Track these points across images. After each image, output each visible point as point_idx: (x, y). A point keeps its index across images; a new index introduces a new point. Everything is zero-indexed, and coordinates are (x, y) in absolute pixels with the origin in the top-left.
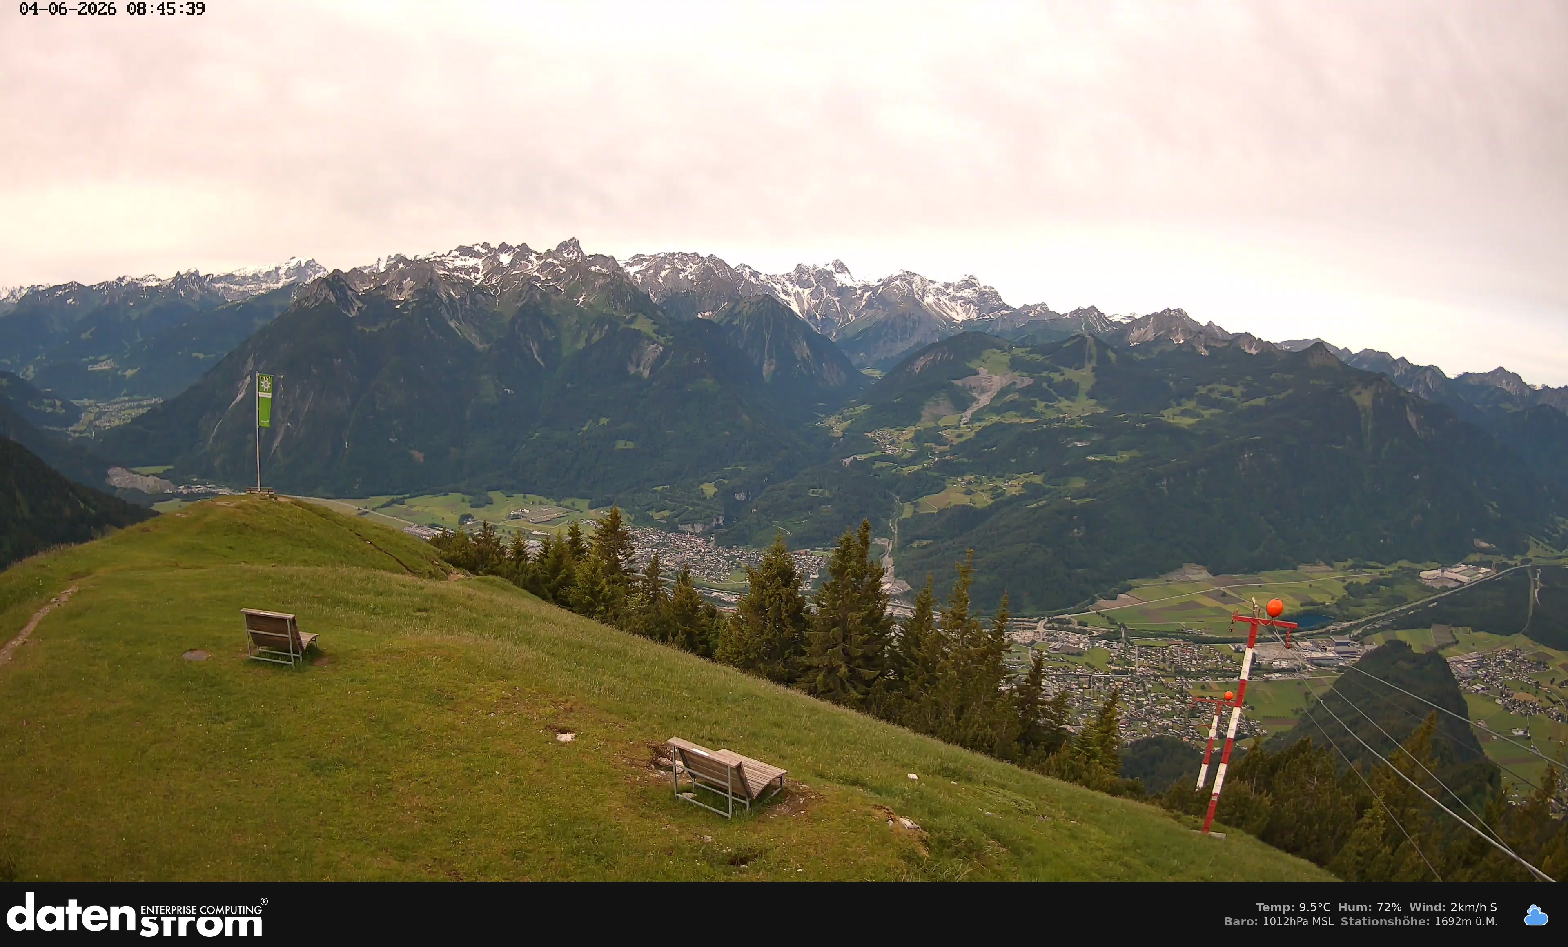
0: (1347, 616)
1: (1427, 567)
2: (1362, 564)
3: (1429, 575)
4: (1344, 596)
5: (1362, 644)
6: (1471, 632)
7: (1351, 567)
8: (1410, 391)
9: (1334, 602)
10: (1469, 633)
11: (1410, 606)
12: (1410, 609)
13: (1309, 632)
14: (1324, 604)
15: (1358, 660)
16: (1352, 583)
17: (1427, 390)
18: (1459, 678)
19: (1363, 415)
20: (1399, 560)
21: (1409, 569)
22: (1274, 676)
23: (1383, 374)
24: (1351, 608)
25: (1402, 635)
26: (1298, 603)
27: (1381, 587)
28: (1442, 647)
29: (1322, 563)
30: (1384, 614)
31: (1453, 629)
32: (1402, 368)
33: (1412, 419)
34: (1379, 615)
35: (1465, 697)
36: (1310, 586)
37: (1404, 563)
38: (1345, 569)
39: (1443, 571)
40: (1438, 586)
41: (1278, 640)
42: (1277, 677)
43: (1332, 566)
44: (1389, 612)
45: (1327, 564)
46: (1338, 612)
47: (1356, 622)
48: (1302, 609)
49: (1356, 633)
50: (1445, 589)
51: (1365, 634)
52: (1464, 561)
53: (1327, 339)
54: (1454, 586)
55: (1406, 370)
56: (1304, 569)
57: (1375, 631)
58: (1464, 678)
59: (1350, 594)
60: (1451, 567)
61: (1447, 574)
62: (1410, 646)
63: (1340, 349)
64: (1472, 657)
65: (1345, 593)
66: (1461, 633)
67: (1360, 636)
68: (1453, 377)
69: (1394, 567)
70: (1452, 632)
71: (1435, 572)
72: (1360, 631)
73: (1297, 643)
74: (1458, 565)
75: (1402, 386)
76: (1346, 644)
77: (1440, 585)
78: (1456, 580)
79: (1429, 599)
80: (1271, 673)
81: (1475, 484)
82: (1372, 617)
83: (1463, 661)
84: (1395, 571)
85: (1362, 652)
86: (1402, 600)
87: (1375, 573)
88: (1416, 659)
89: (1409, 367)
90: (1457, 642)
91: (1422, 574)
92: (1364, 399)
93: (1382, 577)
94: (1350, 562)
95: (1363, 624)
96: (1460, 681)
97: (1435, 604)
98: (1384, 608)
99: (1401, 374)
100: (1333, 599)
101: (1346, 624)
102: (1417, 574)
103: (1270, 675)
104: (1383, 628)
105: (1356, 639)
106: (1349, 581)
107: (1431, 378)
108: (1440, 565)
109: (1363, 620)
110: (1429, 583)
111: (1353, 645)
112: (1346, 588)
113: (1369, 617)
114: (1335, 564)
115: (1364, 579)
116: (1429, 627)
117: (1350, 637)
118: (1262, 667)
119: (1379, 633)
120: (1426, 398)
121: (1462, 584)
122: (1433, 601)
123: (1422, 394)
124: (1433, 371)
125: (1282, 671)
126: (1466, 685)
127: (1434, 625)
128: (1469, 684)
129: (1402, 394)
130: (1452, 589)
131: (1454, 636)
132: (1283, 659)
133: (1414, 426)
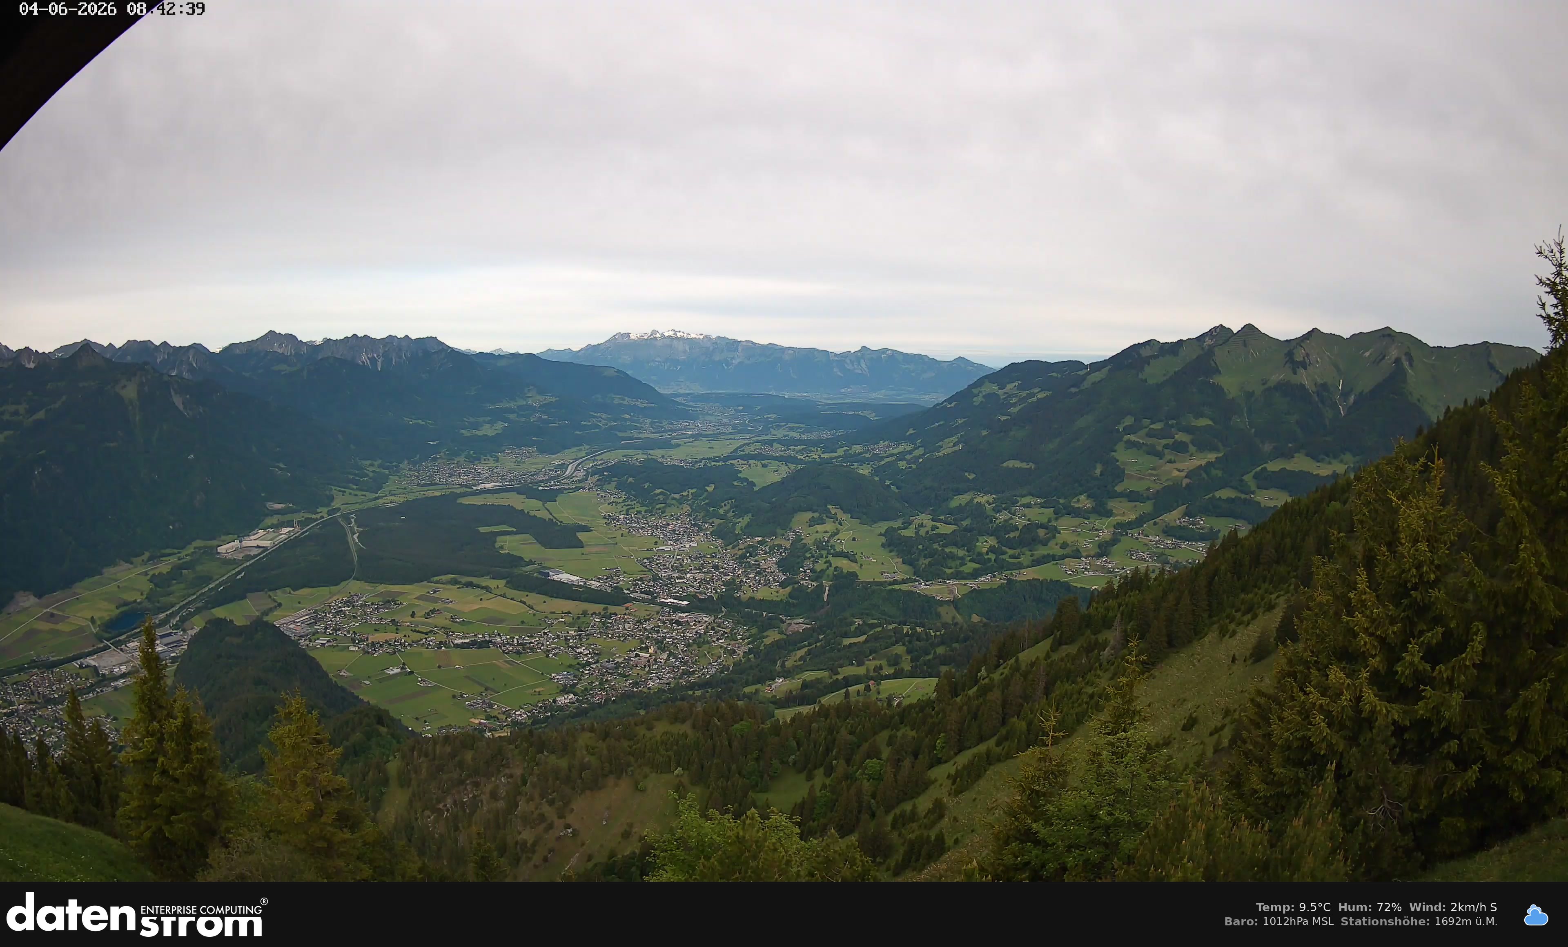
0: (159, 608)
1: (224, 541)
2: (159, 554)
3: (227, 549)
4: (152, 589)
5: (184, 630)
6: (292, 592)
7: (149, 559)
8: (173, 374)
9: (145, 596)
10: (290, 593)
11: (217, 582)
12: (220, 585)
13: (133, 632)
14: (135, 601)
15: (186, 647)
16: (154, 575)
17: (191, 370)
18: (297, 638)
19: (130, 408)
20: (193, 541)
21: (205, 547)
22: (120, 683)
23: (146, 363)
24: (162, 599)
25: (220, 612)
26: (114, 607)
27: (183, 571)
28: (266, 613)
29: (122, 562)
30: (195, 597)
31: (270, 593)
32: (164, 353)
33: (178, 401)
34: (190, 599)
35: (312, 654)
36: (118, 587)
37: (198, 543)
38: (144, 563)
39: (241, 542)
40: (239, 556)
41: (110, 647)
42: (123, 683)
43: (131, 563)
44: (198, 594)
45: (127, 562)
46: (150, 606)
47: (171, 611)
48: (118, 611)
49: (174, 621)
50: (248, 558)
51: (183, 620)
52: (261, 526)
53: (93, 339)
54: (256, 553)
55: (168, 354)
56: (109, 572)
57: (192, 615)
58: (302, 636)
59: (156, 585)
60: (248, 536)
61: (246, 543)
62: (231, 621)
63: (105, 346)
64: (303, 615)
65: (152, 586)
66: (279, 595)
67: (180, 624)
68: (218, 351)
69: (190, 549)
70: (270, 597)
71: (232, 544)
72: (178, 618)
73: (126, 646)
74: (255, 532)
75: (165, 371)
76: (169, 635)
77: (242, 555)
78: (258, 547)
79: (234, 572)
80: (117, 681)
81: (254, 449)
82: (184, 602)
83: (294, 621)
84: (193, 552)
85: (187, 637)
86: (208, 579)
87: (173, 559)
88: (240, 631)
89: (171, 350)
90: (280, 605)
91: (219, 549)
92: (130, 391)
93: (181, 561)
94: (147, 555)
95: (178, 612)
96: (299, 640)
97: (243, 574)
98: (191, 591)
99: (164, 358)
100: (142, 594)
101: (162, 616)
102: (214, 551)
103: (116, 683)
104: (198, 611)
105: (176, 627)
106: (151, 573)
107: (193, 357)
108: (236, 536)
109: (177, 607)
110: (229, 556)
111: (175, 634)
112: (151, 581)
113: (181, 604)
114: (134, 560)
115: (164, 567)
116: (243, 597)
117: (170, 627)
118: (107, 676)
119: (197, 617)
120: (191, 377)
121: (265, 549)
122: (239, 573)
123: (186, 375)
124: (197, 349)
125: (124, 676)
126: (307, 642)
127: (249, 595)
128: (310, 641)
129: (166, 378)
130: (256, 556)
131: (275, 601)
132: (121, 665)
133: (181, 407)
